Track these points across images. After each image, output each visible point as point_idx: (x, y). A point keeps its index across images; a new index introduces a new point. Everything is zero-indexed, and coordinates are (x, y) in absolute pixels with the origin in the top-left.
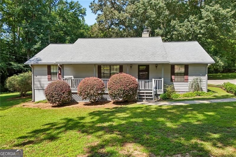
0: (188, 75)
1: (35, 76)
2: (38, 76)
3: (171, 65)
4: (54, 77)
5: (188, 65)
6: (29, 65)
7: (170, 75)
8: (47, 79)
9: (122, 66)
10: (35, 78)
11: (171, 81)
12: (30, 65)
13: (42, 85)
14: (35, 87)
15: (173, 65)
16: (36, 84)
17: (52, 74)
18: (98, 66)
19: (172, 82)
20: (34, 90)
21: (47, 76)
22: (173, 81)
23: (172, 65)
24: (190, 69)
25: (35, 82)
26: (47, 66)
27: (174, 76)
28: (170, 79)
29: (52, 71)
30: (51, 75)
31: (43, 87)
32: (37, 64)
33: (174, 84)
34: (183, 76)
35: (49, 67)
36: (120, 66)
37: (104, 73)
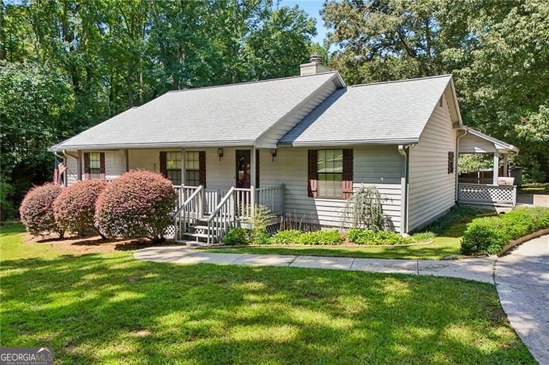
0: (352, 180)
3: (309, 151)
4: (93, 177)
5: (352, 150)
7: (307, 178)
9: (204, 152)
11: (309, 196)
15: (313, 151)
17: (92, 171)
18: (161, 153)
19: (311, 198)
22: (313, 196)
23: (311, 149)
24: (358, 160)
26: (83, 155)
27: (315, 181)
28: (306, 188)
30: (90, 173)
33: (317, 203)
34: (340, 182)
35: (86, 155)
36: (200, 152)
37: (172, 170)
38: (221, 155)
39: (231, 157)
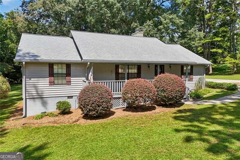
0: (193, 75)
1: (28, 79)
2: (32, 79)
3: (181, 66)
4: (58, 79)
6: (22, 62)
8: (48, 83)
9: (141, 65)
10: (27, 81)
12: (24, 63)
13: (39, 92)
14: (27, 95)
16: (29, 90)
17: (55, 75)
18: (116, 65)
20: (26, 99)
21: (48, 79)
25: (27, 88)
26: (48, 65)
29: (55, 71)
30: (54, 77)
31: (40, 94)
32: (34, 61)
35: (51, 65)
36: (138, 65)
37: (121, 73)
38: (149, 67)
39: (153, 68)
